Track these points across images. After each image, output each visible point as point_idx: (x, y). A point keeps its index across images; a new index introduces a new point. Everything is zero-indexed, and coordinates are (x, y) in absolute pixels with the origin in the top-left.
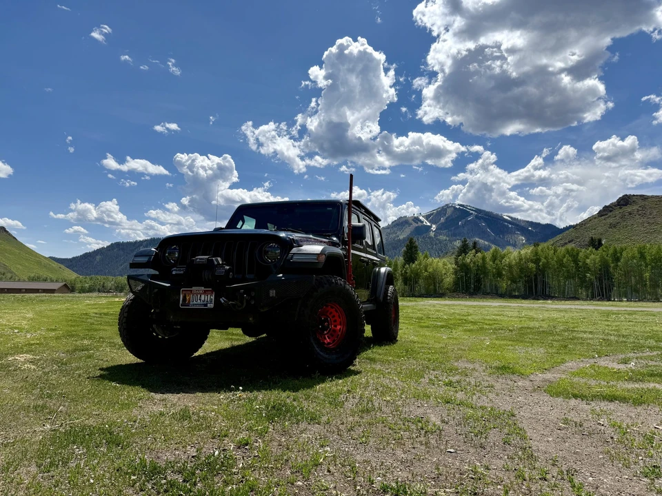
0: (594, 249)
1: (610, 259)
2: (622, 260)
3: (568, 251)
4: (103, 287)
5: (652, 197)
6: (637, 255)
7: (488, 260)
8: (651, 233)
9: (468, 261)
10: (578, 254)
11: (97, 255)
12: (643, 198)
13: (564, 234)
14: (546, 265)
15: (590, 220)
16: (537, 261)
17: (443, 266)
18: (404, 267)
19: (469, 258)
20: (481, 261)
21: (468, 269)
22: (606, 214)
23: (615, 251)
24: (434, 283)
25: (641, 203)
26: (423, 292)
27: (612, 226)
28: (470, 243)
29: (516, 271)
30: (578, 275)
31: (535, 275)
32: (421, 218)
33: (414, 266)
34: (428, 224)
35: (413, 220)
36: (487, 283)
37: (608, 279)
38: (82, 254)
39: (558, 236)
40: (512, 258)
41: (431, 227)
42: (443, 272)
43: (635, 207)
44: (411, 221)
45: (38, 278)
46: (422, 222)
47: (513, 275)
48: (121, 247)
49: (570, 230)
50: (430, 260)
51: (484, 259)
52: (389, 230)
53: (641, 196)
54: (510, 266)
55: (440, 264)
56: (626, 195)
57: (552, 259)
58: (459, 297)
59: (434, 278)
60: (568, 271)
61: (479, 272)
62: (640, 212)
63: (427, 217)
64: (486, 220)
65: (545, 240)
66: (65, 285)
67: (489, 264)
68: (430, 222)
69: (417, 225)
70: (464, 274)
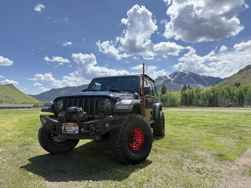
0: (237, 87)
1: (243, 91)
2: (248, 91)
3: (226, 88)
9: (187, 93)
10: (230, 89)
11: (46, 93)
13: (224, 81)
14: (217, 94)
15: (235, 76)
16: (214, 92)
17: (177, 95)
18: (161, 96)
19: (187, 92)
20: (192, 93)
21: (186, 96)
22: (241, 73)
23: (245, 88)
24: (173, 102)
26: (169, 105)
27: (243, 77)
28: (187, 86)
29: (205, 96)
30: (230, 97)
31: (213, 98)
32: (167, 76)
33: (165, 95)
34: (170, 79)
35: (164, 77)
36: (194, 101)
37: (242, 99)
39: (222, 82)
40: (204, 91)
41: (171, 80)
42: (177, 97)
44: (163, 78)
45: (25, 102)
46: (168, 78)
47: (204, 98)
48: (55, 90)
49: (226, 79)
50: (171, 92)
51: (193, 92)
54: (203, 94)
55: (176, 94)
56: (249, 65)
57: (220, 91)
58: (183, 107)
59: (173, 100)
60: (226, 96)
61: (191, 97)
63: (170, 76)
64: (192, 76)
65: (216, 83)
66: (35, 105)
67: (195, 94)
68: (171, 78)
69: (166, 79)
70: (185, 98)
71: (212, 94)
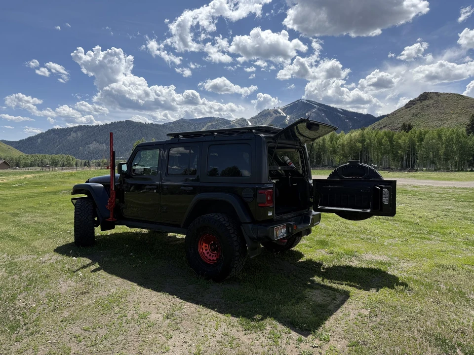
0: (405, 132)
1: (416, 139)
2: (425, 140)
3: (386, 134)
4: (42, 162)
5: (444, 94)
6: (436, 136)
7: (326, 141)
8: (442, 120)
10: (393, 136)
11: (38, 139)
12: (437, 94)
13: (381, 121)
14: (370, 144)
15: (399, 111)
16: (363, 141)
20: (322, 142)
22: (411, 107)
23: (421, 133)
25: (435, 98)
27: (415, 115)
29: (346, 149)
30: (392, 152)
31: (361, 152)
32: (279, 110)
34: (285, 115)
35: (274, 112)
36: (325, 158)
37: (414, 154)
38: (26, 138)
39: (376, 123)
40: (345, 139)
41: (286, 117)
43: (432, 101)
44: (272, 113)
46: (280, 113)
47: (344, 152)
48: (56, 132)
51: (324, 140)
52: (255, 120)
54: (343, 145)
56: (426, 93)
57: (374, 139)
60: (385, 149)
61: (320, 150)
62: (434, 105)
63: (284, 110)
64: (324, 112)
65: (366, 125)
66: (5, 162)
67: (328, 143)
68: (285, 113)
69: (276, 116)
71: (359, 145)
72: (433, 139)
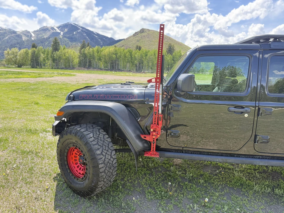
0: (138, 51)
5: (152, 30)
7: (95, 52)
10: (132, 52)
13: (121, 42)
14: (120, 56)
15: (130, 38)
16: (116, 54)
18: (52, 53)
19: (86, 51)
20: (92, 52)
22: (136, 36)
23: (146, 52)
24: (69, 63)
25: (148, 32)
26: (63, 66)
29: (107, 58)
31: (115, 61)
32: (55, 28)
33: (58, 53)
34: (59, 31)
35: (51, 28)
36: (94, 63)
37: (142, 63)
41: (60, 33)
43: (146, 34)
46: (56, 30)
47: (106, 60)
49: (123, 41)
52: (38, 32)
53: (148, 29)
54: (105, 56)
55: (72, 53)
57: (122, 53)
58: (82, 70)
59: (69, 60)
61: (90, 58)
62: (147, 36)
63: (58, 28)
64: (86, 33)
67: (96, 54)
68: (60, 30)
69: (53, 31)
70: (83, 58)
71: (114, 56)
72: (152, 55)
